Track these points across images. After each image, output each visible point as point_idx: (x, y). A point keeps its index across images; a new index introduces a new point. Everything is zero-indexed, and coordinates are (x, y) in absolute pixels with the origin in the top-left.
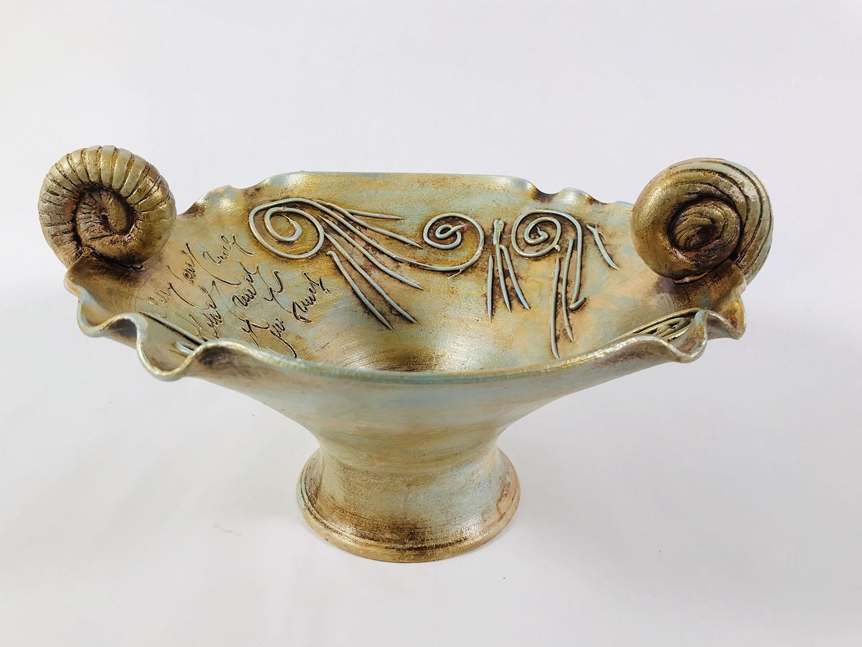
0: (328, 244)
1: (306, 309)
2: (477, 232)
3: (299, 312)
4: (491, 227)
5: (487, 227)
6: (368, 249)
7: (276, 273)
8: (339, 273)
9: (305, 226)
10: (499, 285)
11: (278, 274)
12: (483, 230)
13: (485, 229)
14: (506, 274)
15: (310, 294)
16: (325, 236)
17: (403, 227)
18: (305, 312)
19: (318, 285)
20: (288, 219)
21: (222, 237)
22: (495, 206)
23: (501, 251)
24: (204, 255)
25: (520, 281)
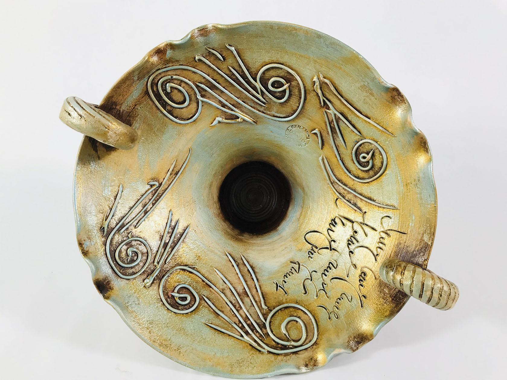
0: (265, 316)
1: (291, 270)
2: (164, 287)
3: (297, 267)
4: (153, 285)
5: (155, 287)
6: (239, 307)
7: (306, 293)
8: (264, 294)
9: (278, 331)
10: (173, 242)
11: (304, 292)
12: (159, 286)
13: (157, 285)
14: (166, 245)
15: (286, 279)
16: (266, 320)
17: (208, 317)
18: (292, 267)
19: (280, 286)
20: (289, 336)
21: (337, 318)
22: (141, 300)
23: (158, 263)
24: (352, 299)
25: (162, 234)
